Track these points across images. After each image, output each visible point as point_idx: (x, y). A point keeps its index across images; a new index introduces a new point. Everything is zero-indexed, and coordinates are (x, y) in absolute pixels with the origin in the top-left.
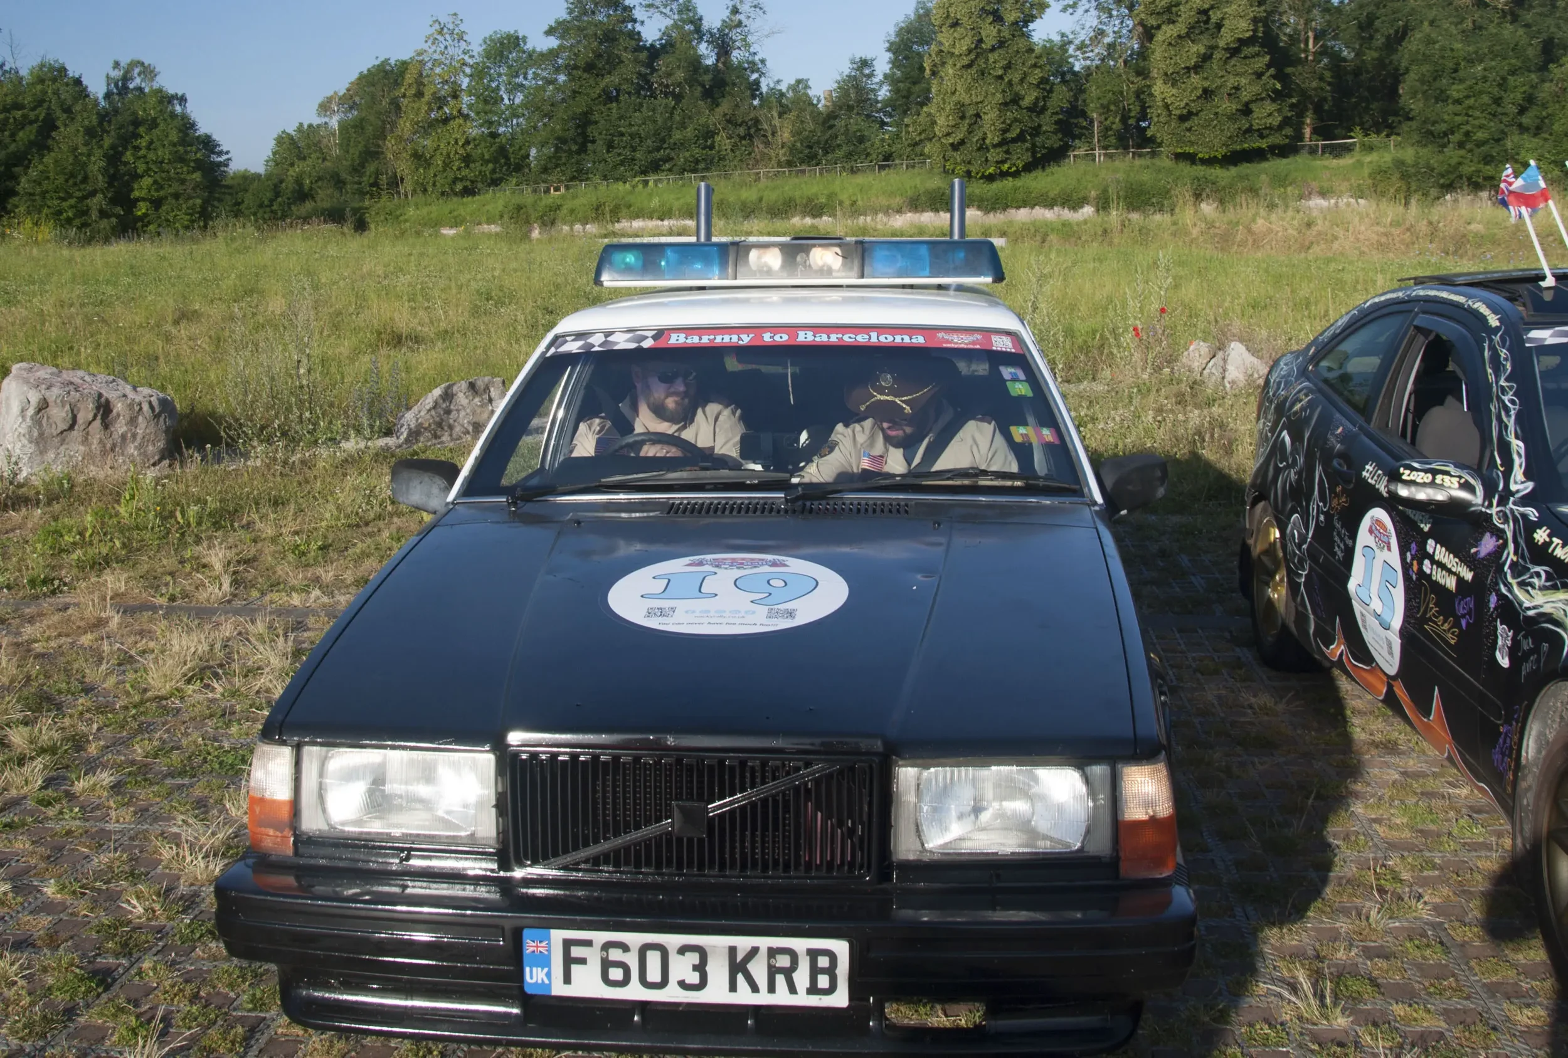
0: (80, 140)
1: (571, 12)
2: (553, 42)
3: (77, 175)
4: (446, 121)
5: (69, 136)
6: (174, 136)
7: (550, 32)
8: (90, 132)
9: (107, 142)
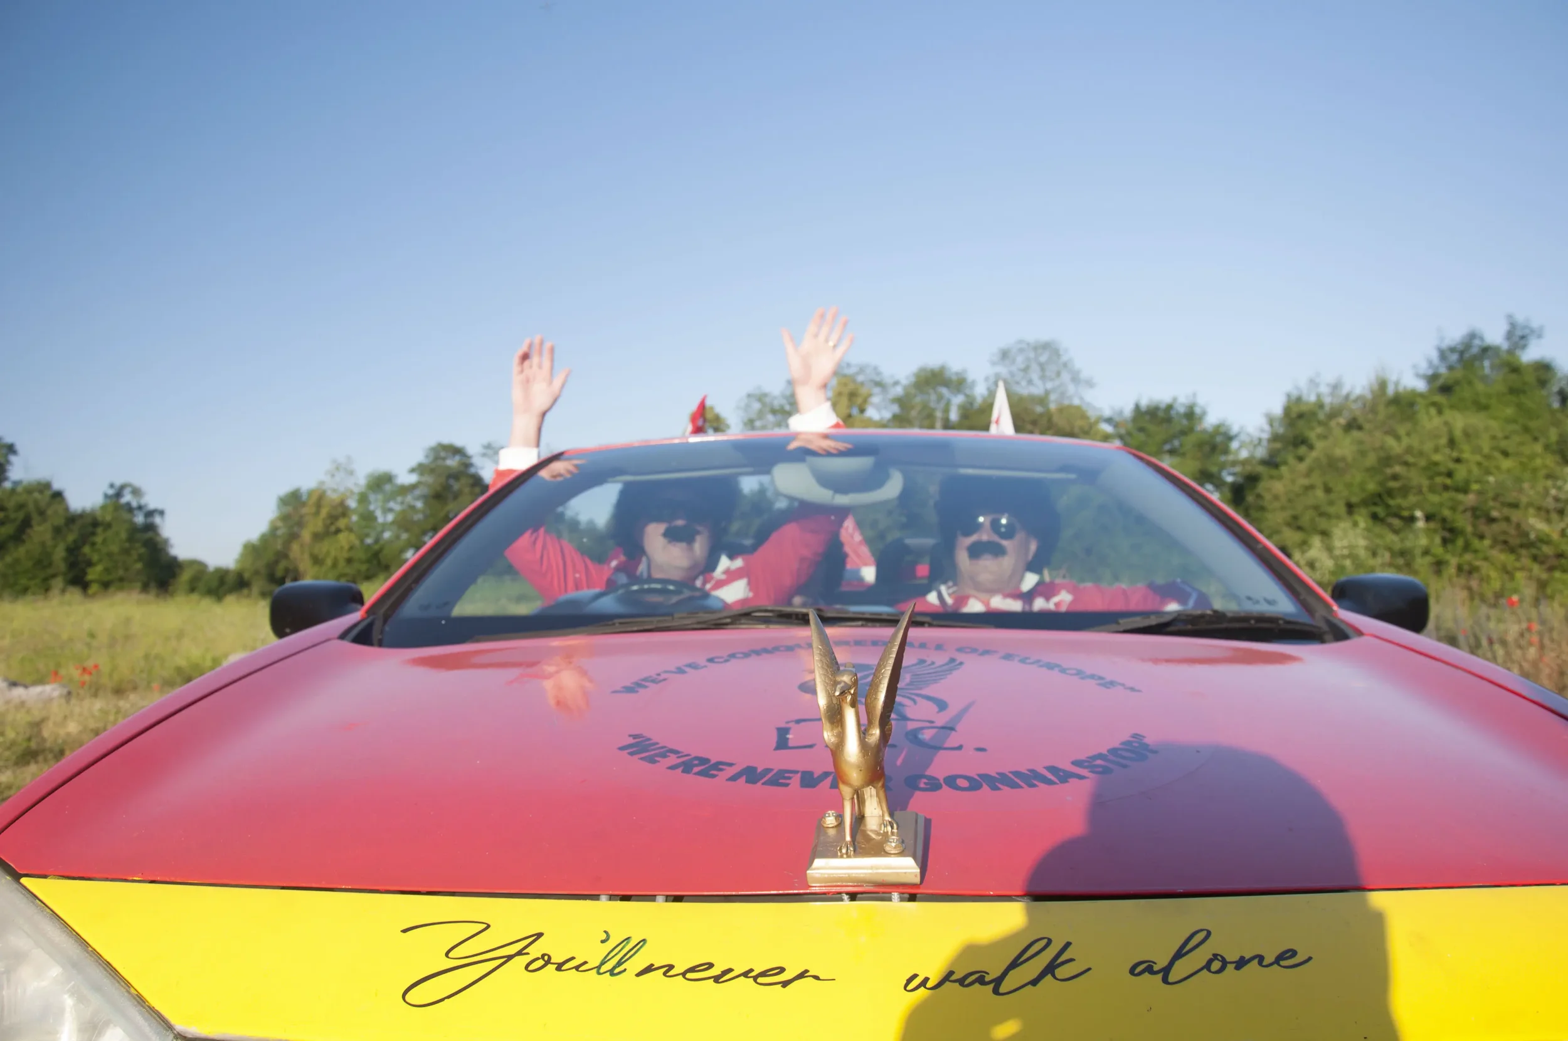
0: (48, 537)
1: (427, 456)
2: (413, 479)
3: (42, 562)
4: (338, 531)
5: (40, 532)
6: (124, 535)
7: (412, 470)
8: (57, 531)
9: (71, 538)
